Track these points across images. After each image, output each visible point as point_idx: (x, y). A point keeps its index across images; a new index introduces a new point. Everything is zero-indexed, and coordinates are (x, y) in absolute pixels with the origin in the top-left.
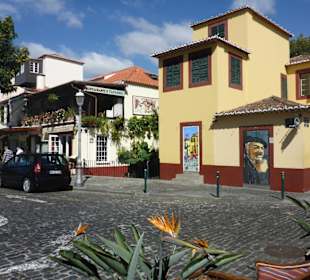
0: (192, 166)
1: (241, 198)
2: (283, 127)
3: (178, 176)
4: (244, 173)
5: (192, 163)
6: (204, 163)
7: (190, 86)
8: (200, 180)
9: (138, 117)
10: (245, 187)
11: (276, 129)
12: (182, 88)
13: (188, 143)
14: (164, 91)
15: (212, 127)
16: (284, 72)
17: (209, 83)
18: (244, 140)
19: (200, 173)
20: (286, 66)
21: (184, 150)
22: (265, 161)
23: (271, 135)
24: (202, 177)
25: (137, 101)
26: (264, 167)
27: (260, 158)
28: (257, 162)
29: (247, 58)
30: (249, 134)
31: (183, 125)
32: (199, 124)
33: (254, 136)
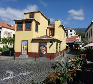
0: (25, 53)
1: (41, 61)
2: (50, 43)
3: (21, 55)
4: (40, 54)
5: (25, 52)
6: (28, 52)
7: (25, 31)
8: (27, 56)
9: (5, 38)
10: (40, 58)
11: (48, 43)
12: (22, 31)
13: (24, 46)
14: (17, 31)
15: (31, 42)
16: (47, 29)
17: (31, 30)
18: (40, 46)
19: (27, 55)
20: (47, 27)
21: (23, 48)
22: (45, 51)
23: (47, 45)
24: (28, 55)
25: (5, 33)
26: (45, 53)
27: (44, 50)
28: (43, 51)
29: (39, 24)
30: (41, 44)
31: (22, 41)
32: (27, 41)
33: (42, 45)
